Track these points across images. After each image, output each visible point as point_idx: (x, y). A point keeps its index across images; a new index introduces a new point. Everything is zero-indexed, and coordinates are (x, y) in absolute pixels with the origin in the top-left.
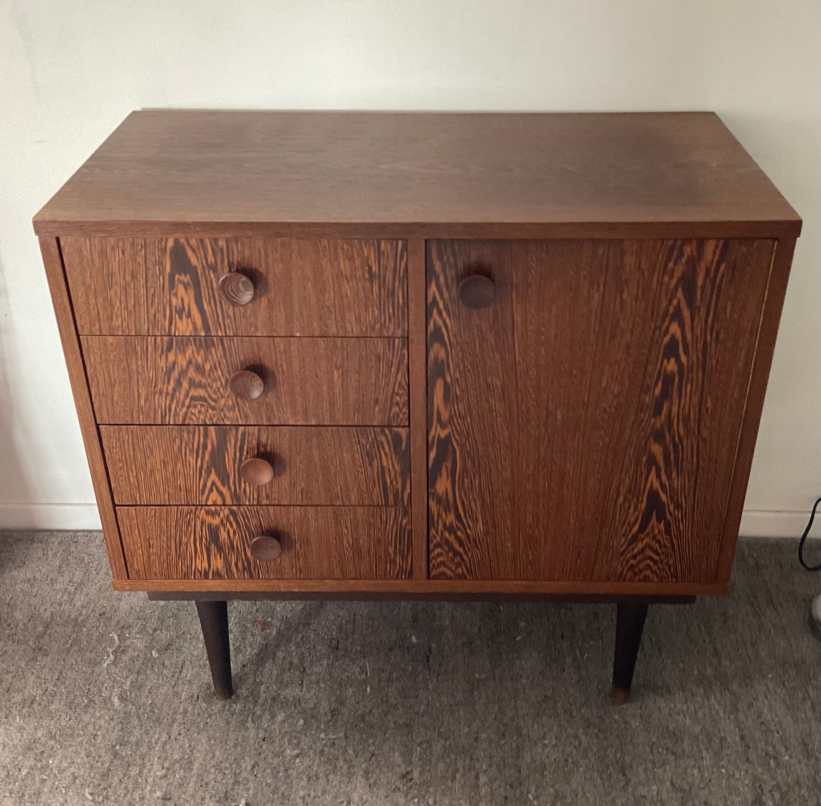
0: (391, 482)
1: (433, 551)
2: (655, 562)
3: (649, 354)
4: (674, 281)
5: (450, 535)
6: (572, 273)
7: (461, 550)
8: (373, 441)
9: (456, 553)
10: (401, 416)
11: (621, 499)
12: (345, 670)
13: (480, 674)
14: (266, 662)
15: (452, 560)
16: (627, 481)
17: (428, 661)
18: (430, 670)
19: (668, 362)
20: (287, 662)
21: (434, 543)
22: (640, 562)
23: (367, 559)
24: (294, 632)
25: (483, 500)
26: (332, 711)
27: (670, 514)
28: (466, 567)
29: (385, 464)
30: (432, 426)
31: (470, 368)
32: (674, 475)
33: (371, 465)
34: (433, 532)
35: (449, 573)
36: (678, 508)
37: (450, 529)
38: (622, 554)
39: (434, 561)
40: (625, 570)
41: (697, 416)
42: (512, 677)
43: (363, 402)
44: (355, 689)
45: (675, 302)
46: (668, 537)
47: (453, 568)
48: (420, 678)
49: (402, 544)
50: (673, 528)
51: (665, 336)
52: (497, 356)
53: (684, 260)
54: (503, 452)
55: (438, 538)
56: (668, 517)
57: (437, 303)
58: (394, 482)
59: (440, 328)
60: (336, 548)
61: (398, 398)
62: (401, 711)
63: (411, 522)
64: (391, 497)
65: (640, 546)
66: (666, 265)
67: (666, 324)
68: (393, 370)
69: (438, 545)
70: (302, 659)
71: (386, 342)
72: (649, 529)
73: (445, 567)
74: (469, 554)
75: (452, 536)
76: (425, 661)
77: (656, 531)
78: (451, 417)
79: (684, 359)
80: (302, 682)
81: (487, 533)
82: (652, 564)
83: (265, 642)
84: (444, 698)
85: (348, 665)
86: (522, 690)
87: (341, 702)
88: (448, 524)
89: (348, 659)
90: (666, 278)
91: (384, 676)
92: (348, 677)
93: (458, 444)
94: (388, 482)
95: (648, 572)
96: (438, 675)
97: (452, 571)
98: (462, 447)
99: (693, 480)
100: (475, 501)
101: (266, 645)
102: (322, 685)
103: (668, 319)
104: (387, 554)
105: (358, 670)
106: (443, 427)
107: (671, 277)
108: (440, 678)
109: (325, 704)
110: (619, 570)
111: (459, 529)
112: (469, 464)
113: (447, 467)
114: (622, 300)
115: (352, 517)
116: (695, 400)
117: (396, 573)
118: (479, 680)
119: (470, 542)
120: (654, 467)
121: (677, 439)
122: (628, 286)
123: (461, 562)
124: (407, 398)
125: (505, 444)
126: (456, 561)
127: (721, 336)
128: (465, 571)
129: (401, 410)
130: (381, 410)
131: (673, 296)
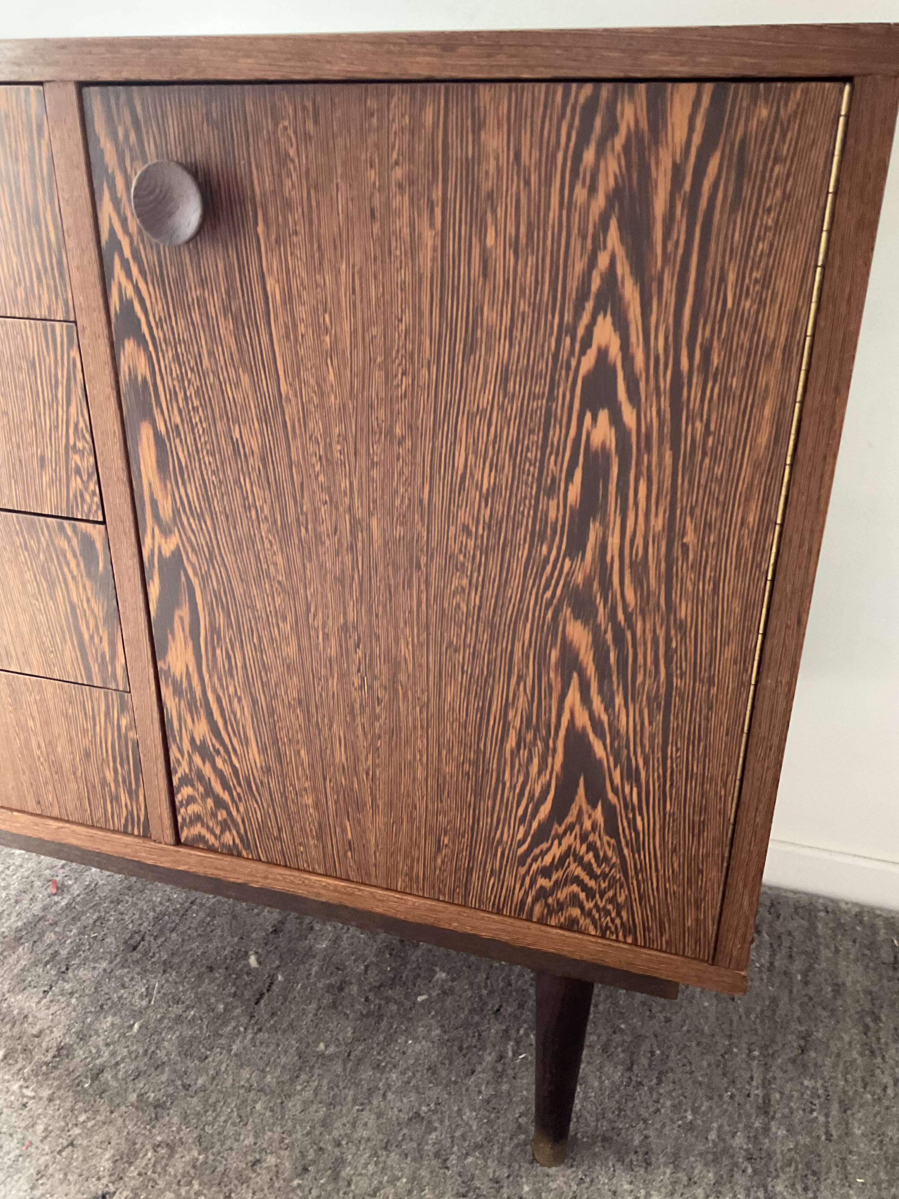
0: (92, 638)
1: (179, 791)
2: (590, 893)
3: (552, 397)
4: (600, 202)
5: (204, 763)
6: (372, 175)
7: (226, 797)
8: (48, 545)
9: (219, 803)
10: (87, 497)
11: (511, 742)
12: (123, 986)
13: (327, 1046)
14: (23, 944)
15: (214, 815)
16: (522, 701)
17: (256, 1003)
18: (252, 1017)
19: (595, 419)
20: (50, 951)
21: (179, 775)
22: (557, 885)
23: (73, 786)
24: (91, 908)
25: (254, 702)
26: (59, 1049)
27: (615, 791)
28: (238, 832)
29: (75, 599)
30: (145, 531)
31: (196, 403)
32: (619, 700)
33: (53, 598)
34: (174, 753)
35: (211, 840)
36: (629, 778)
37: (202, 750)
38: (522, 861)
39: (182, 810)
40: (530, 899)
41: (663, 565)
42: (378, 1065)
43: (20, 461)
44: (117, 1021)
45: (603, 260)
46: (613, 841)
47: (218, 832)
48: (229, 1028)
49: (126, 767)
50: (623, 824)
51: (583, 352)
52: (245, 379)
53: (619, 141)
54: (278, 601)
55: (185, 765)
56: (611, 796)
57: (119, 242)
58: (96, 640)
59: (131, 303)
60: (22, 755)
61: (77, 458)
62: (164, 1078)
63: (133, 725)
64: (95, 669)
65: (556, 851)
66: (578, 157)
67: (586, 319)
68: (61, 393)
69: (186, 781)
70: (74, 953)
71: (40, 330)
72: (570, 818)
73: (203, 826)
74: (242, 809)
75: (208, 764)
76: (253, 1000)
77: (587, 824)
78: (176, 512)
79: (629, 416)
80: (51, 987)
81: (267, 770)
82: (582, 896)
83: (41, 915)
84: (245, 1073)
85: (132, 979)
86: (381, 1092)
87: (83, 1037)
88: (198, 742)
89: (138, 969)
90: (580, 193)
91: (176, 1010)
92: (120, 998)
93: (196, 574)
94: (86, 637)
95: (576, 912)
96: (260, 1030)
97: (215, 836)
98: (205, 580)
99: (660, 718)
100: (240, 700)
101: (40, 920)
102: (73, 1001)
103: (589, 306)
104: (104, 782)
105: (143, 990)
106: (166, 532)
107: (592, 190)
108: (260, 1036)
109: (57, 1033)
110: (518, 895)
111: (218, 752)
112: (221, 620)
113: (181, 618)
114: (484, 249)
115: (38, 697)
116: (658, 523)
117: (123, 821)
118: (322, 1055)
119: (239, 784)
120: (575, 675)
121: (621, 617)
122: (494, 211)
123: (229, 822)
124: (92, 460)
125: (279, 583)
126: (220, 818)
127: (715, 360)
128: (237, 841)
129: (85, 484)
130: (51, 483)
131: (598, 245)
